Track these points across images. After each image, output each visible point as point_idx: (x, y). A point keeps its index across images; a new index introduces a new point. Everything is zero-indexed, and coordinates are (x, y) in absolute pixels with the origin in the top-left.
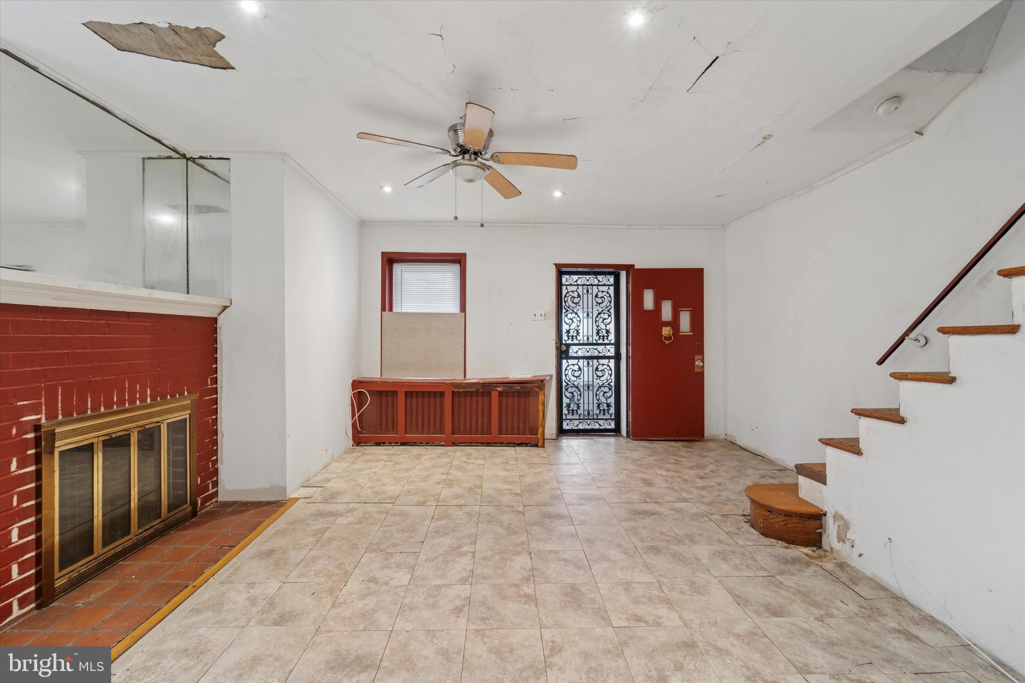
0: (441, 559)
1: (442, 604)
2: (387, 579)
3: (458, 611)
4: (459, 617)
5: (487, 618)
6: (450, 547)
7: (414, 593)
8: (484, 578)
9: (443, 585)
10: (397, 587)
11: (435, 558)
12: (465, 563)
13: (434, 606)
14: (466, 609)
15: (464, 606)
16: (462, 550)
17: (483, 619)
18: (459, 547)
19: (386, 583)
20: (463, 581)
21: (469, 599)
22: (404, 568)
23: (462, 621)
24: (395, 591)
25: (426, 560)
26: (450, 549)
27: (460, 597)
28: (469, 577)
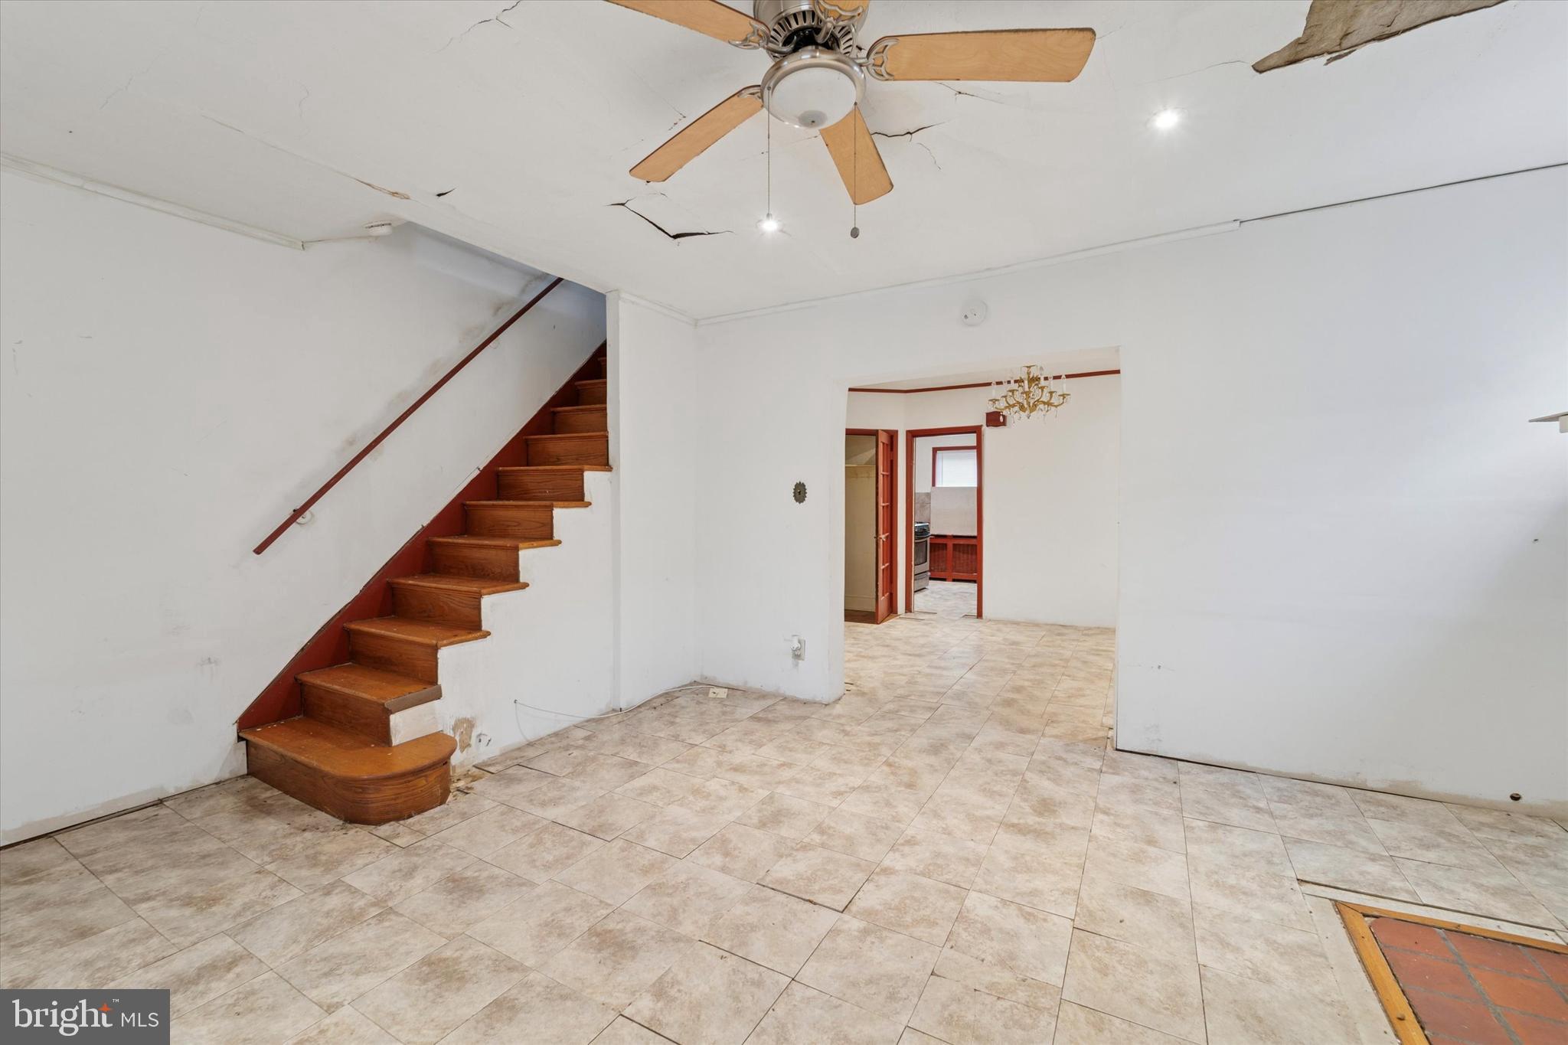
0: (908, 919)
1: (928, 854)
2: (1004, 911)
3: (911, 842)
4: (912, 837)
5: (883, 827)
6: (882, 940)
7: (962, 876)
8: (858, 865)
9: (919, 874)
10: (986, 892)
11: (917, 922)
12: (871, 898)
13: (938, 855)
14: (901, 841)
15: (902, 845)
16: (862, 924)
17: (887, 828)
18: (866, 932)
19: (1004, 902)
20: (887, 871)
21: (893, 849)
22: (976, 922)
23: (910, 832)
24: (988, 886)
25: (934, 924)
26: (885, 933)
27: (902, 855)
28: (878, 874)
